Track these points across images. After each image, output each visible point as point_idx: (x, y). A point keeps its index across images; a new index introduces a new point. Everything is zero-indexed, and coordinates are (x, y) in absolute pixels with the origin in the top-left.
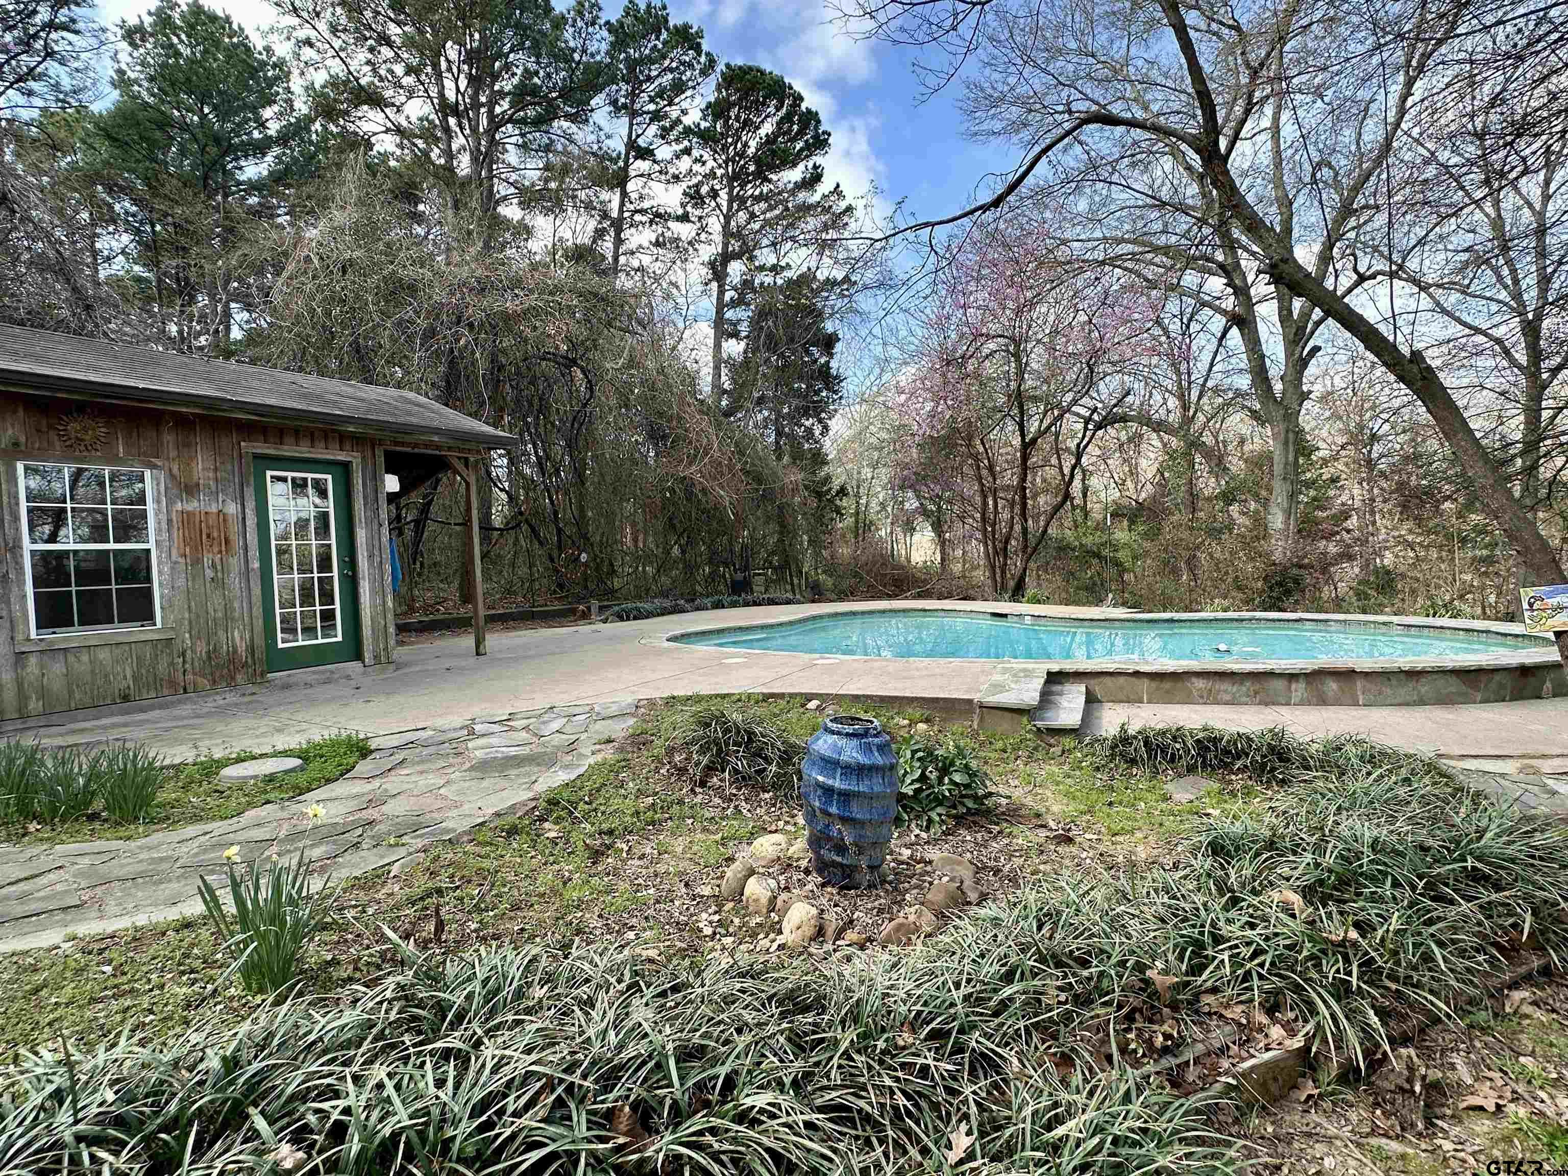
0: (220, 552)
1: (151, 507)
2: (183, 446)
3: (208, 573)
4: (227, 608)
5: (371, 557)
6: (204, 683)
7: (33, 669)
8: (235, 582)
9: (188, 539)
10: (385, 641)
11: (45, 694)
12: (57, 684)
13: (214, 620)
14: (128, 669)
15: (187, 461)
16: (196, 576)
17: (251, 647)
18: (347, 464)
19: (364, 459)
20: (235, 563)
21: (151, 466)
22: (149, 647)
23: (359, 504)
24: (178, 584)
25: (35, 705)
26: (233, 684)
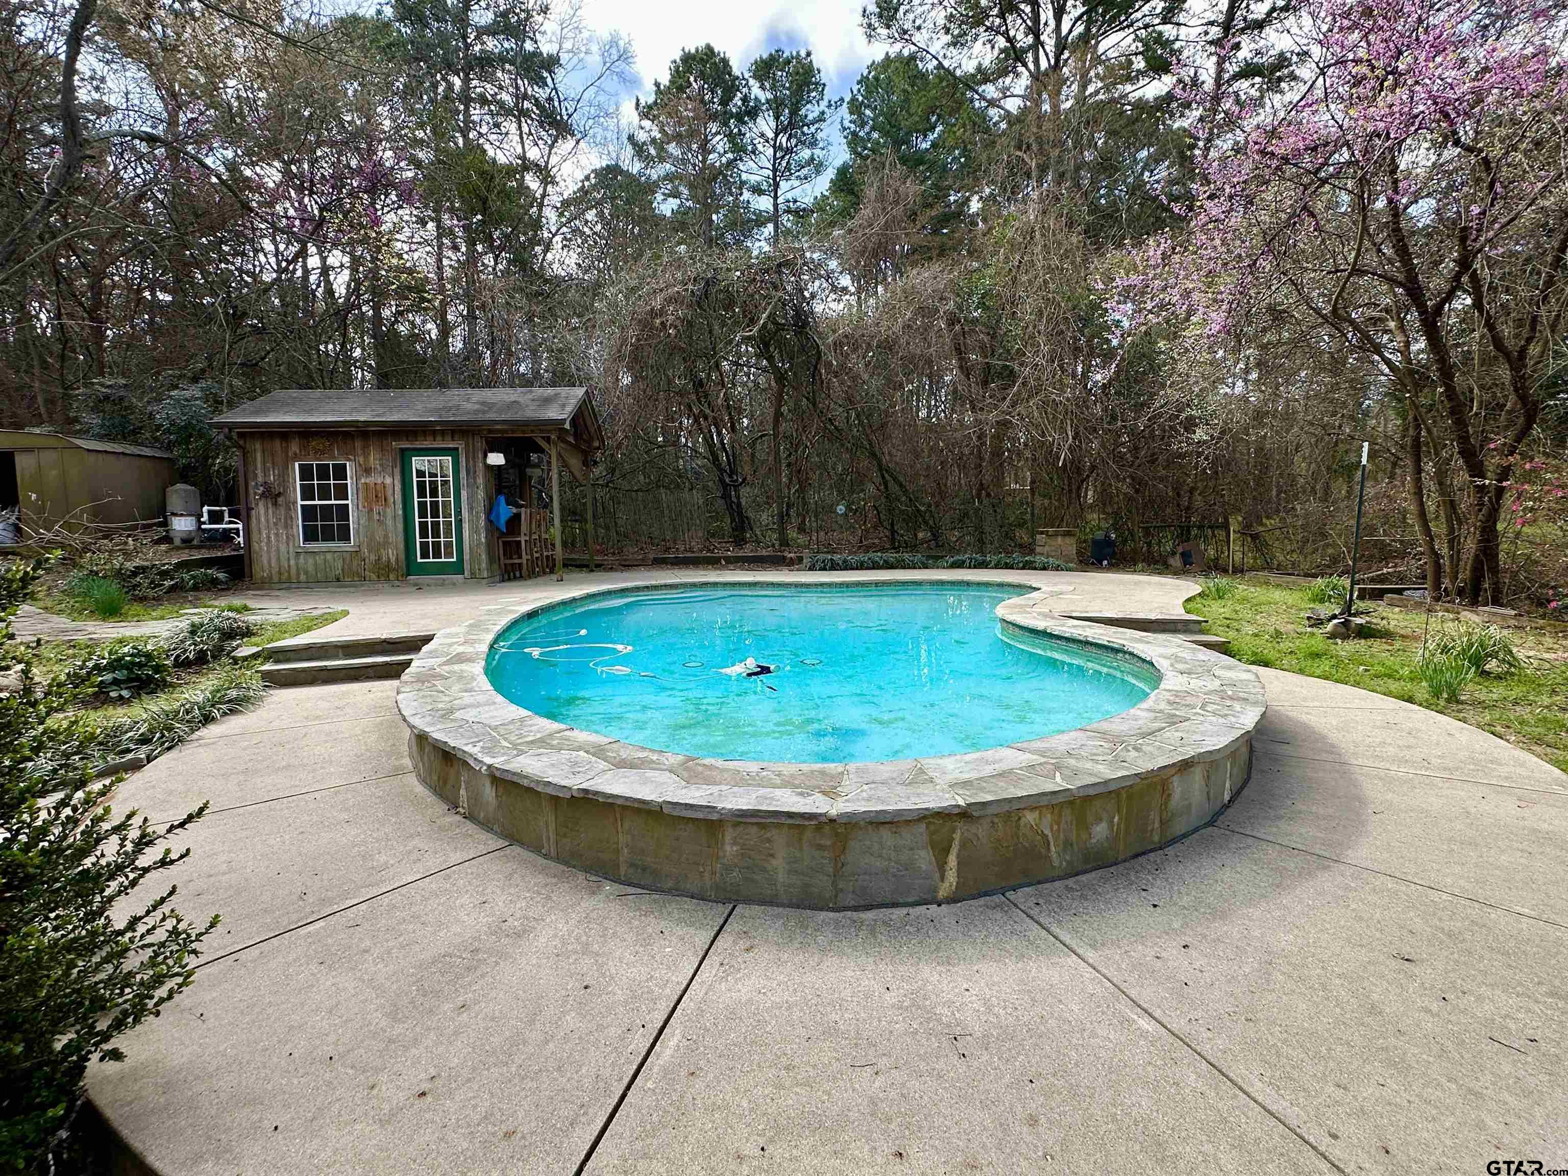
0: (382, 506)
1: (349, 481)
2: (365, 448)
3: (376, 517)
4: (386, 536)
5: (471, 509)
6: (374, 577)
7: (302, 560)
8: (389, 522)
9: (366, 498)
10: (480, 564)
11: (306, 573)
12: (311, 568)
13: (379, 543)
14: (339, 564)
15: (366, 456)
16: (370, 519)
17: (397, 559)
18: (457, 449)
19: (467, 445)
20: (389, 512)
21: (349, 460)
22: (348, 555)
23: (463, 474)
24: (361, 522)
25: (303, 577)
26: (388, 579)
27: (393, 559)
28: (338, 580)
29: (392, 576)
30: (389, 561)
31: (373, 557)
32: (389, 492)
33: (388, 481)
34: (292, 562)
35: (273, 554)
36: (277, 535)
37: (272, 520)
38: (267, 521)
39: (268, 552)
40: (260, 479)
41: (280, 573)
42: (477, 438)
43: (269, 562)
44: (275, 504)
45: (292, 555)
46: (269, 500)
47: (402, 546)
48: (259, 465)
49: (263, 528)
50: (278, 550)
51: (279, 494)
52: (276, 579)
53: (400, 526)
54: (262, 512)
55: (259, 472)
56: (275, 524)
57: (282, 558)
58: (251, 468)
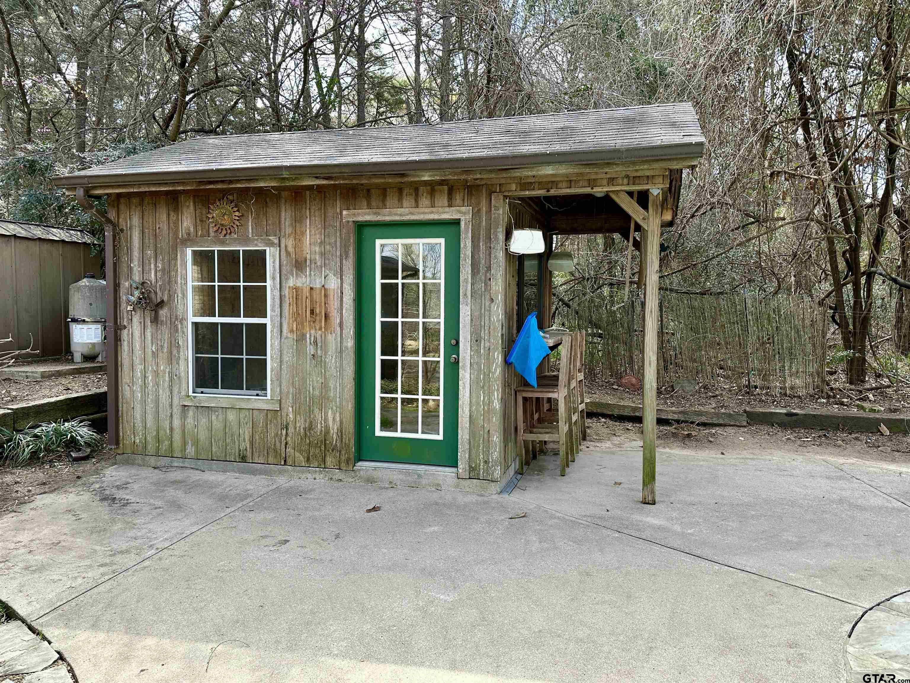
0: (320, 329)
1: (269, 283)
2: (298, 220)
3: (310, 350)
4: (325, 386)
5: (477, 340)
6: (300, 458)
7: (190, 421)
8: (331, 360)
9: (297, 316)
10: (487, 452)
11: (196, 443)
12: (203, 435)
13: (312, 398)
14: (246, 432)
15: (298, 237)
16: (300, 352)
17: (341, 431)
18: (456, 223)
19: (476, 214)
20: (332, 339)
21: (271, 244)
22: (262, 417)
23: (466, 272)
24: (286, 358)
25: (190, 450)
26: (323, 465)
27: (334, 429)
28: (243, 459)
29: (329, 460)
30: (327, 432)
31: (301, 424)
32: (334, 304)
33: (333, 283)
34: (177, 423)
35: (150, 406)
36: (156, 374)
37: (151, 348)
38: (144, 348)
39: (144, 402)
40: (137, 277)
41: (158, 440)
42: (498, 201)
43: (144, 421)
44: (155, 320)
45: (177, 411)
46: (147, 313)
47: (350, 406)
48: (136, 254)
49: (137, 361)
50: (157, 401)
51: (161, 304)
52: (151, 449)
53: (350, 370)
54: (137, 334)
55: (135, 265)
56: (155, 355)
57: (162, 416)
58: (124, 258)
